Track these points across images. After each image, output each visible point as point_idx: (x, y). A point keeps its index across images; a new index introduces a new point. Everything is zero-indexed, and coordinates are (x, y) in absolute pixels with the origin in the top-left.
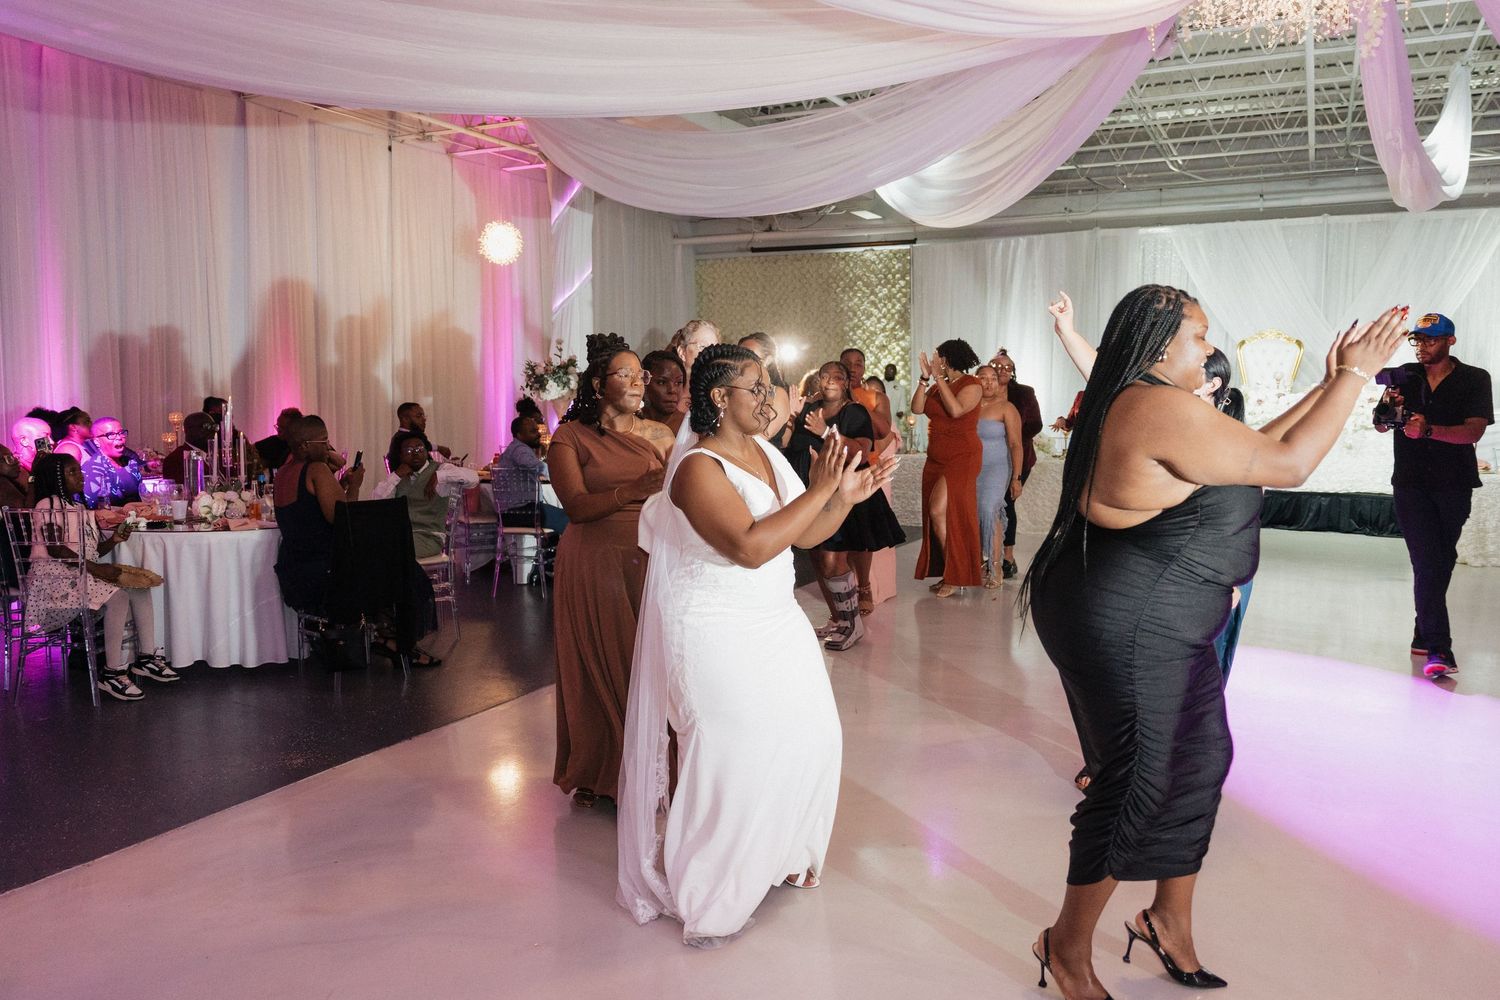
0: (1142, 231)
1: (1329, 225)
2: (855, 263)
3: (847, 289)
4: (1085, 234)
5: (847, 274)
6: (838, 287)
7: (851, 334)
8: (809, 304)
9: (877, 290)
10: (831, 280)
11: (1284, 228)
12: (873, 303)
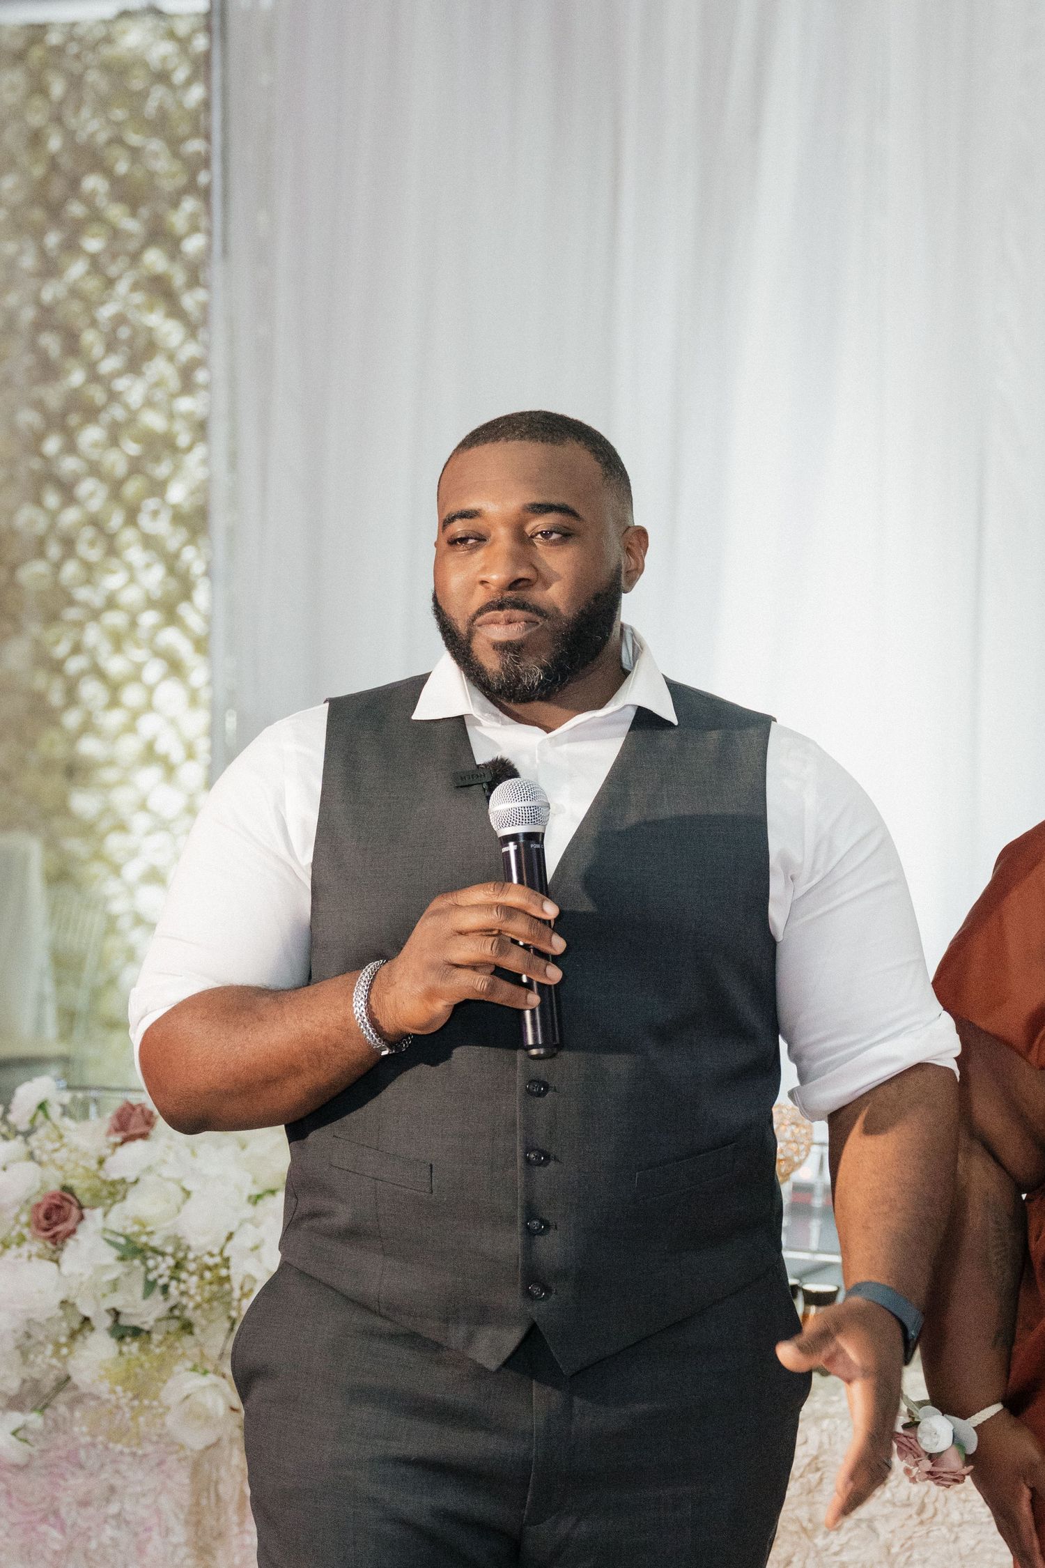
2: (76, 83)
5: (36, 139)
7: (52, 445)
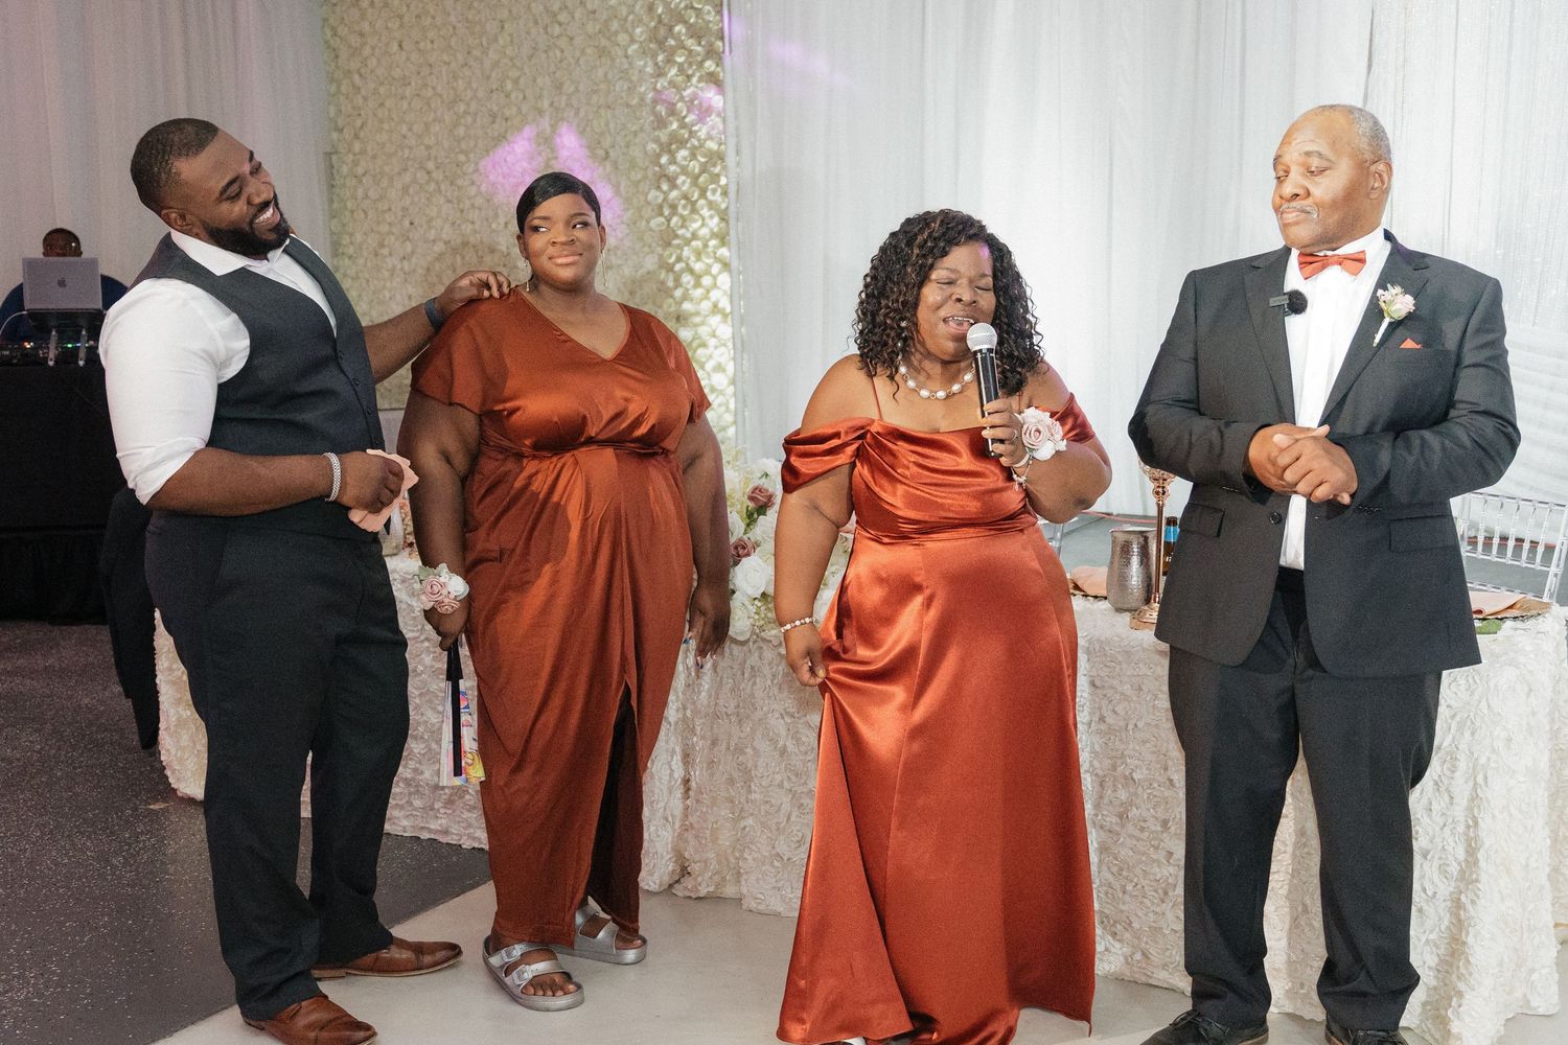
6: (633, 41)
7: (664, 160)
8: (568, 88)
10: (615, 25)
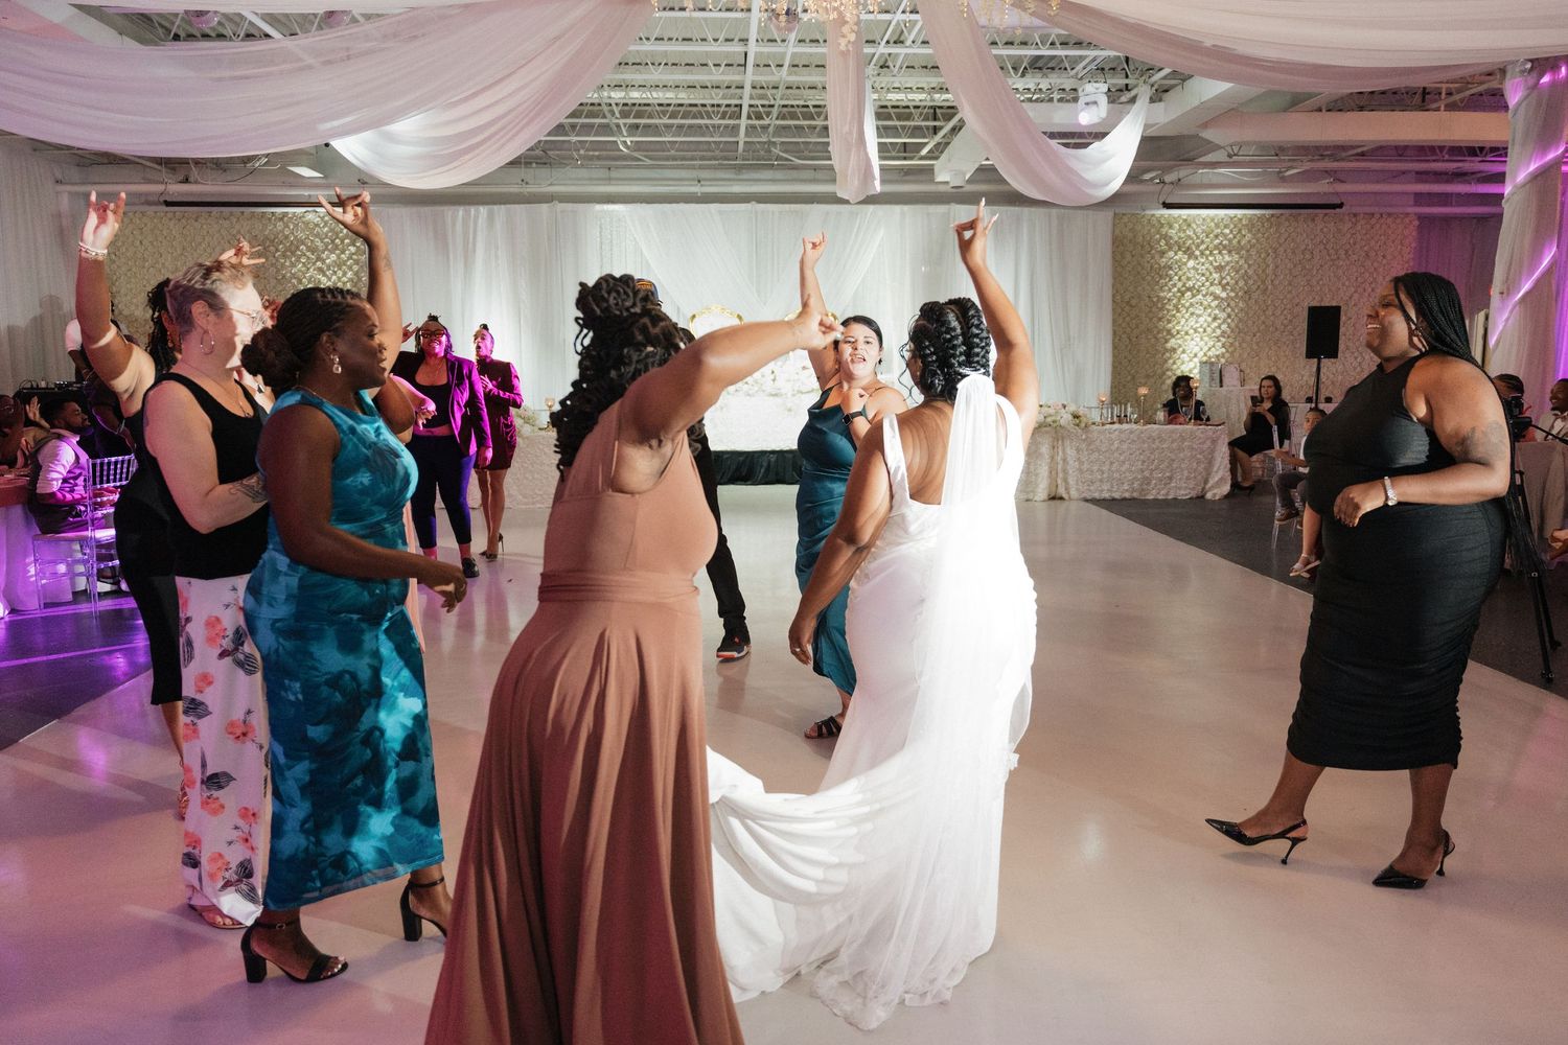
0: (598, 207)
1: (756, 212)
2: (296, 225)
3: (289, 253)
4: (545, 206)
5: (287, 237)
6: (277, 250)
9: (324, 256)
10: (268, 243)
11: (720, 212)
12: (320, 270)
